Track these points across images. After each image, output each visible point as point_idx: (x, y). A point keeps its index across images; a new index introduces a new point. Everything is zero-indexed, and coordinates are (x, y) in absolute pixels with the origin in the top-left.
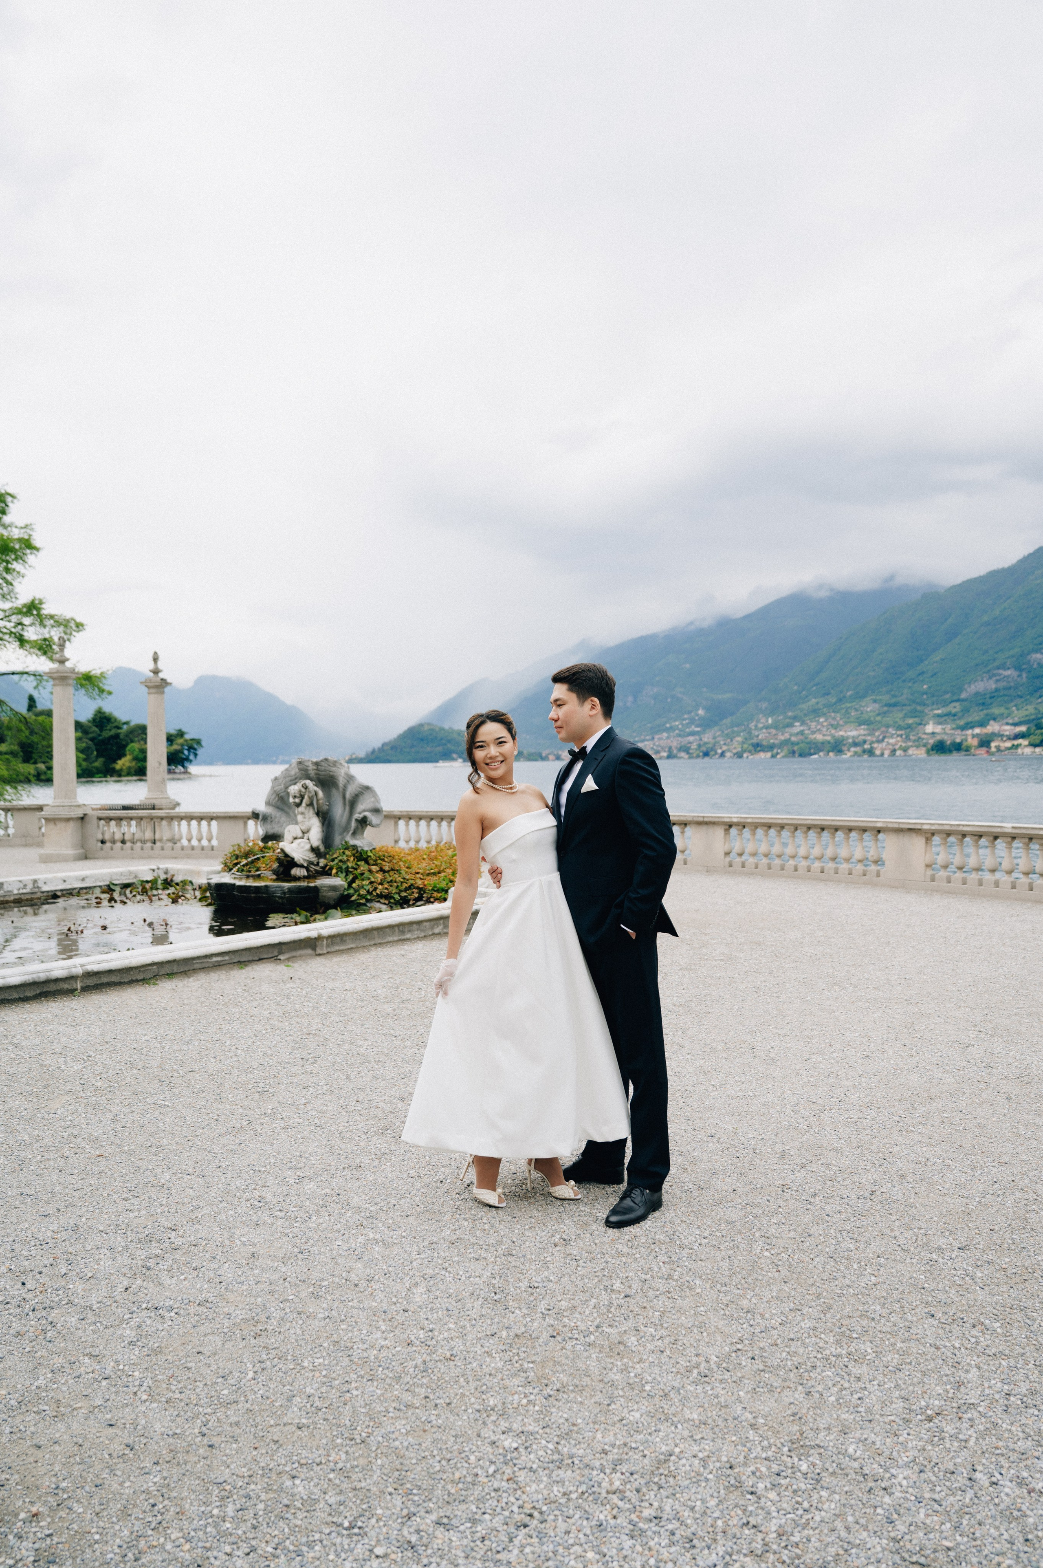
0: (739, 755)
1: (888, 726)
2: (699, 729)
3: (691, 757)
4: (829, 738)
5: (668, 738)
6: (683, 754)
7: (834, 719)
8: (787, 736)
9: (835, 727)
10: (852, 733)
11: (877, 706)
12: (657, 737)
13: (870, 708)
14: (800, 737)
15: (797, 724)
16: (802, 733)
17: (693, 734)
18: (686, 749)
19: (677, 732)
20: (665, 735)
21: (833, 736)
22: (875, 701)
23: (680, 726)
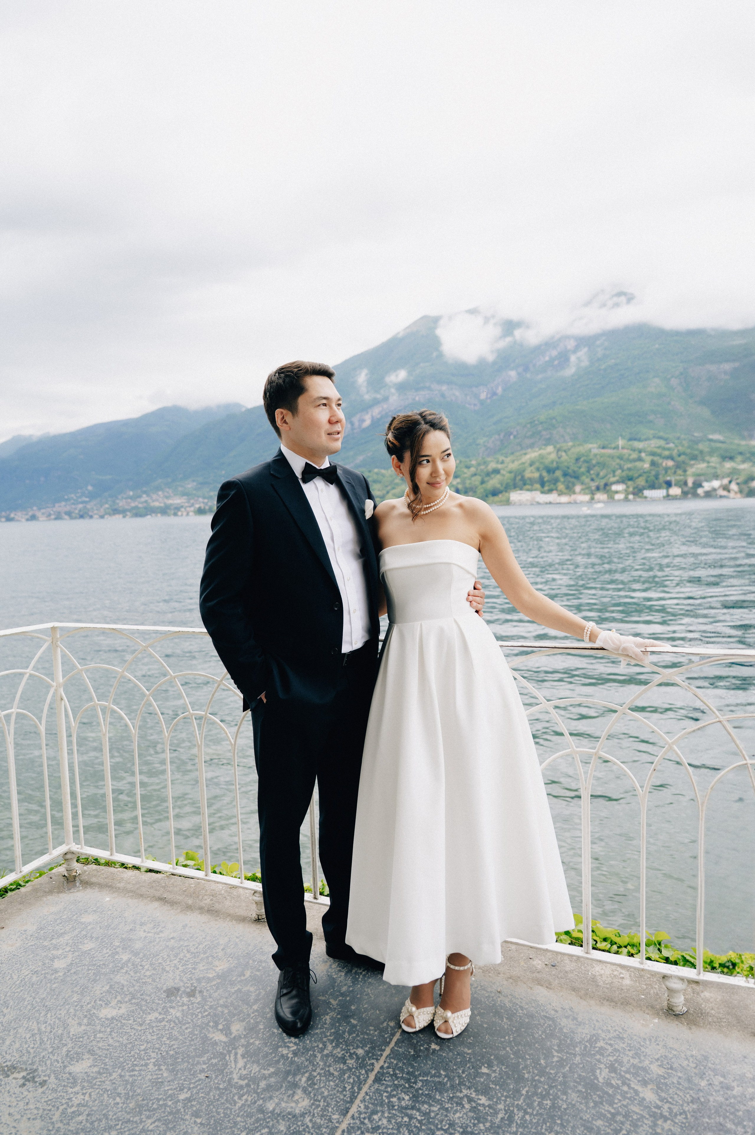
0: (102, 517)
1: (198, 497)
2: (87, 499)
3: (72, 518)
4: (162, 505)
5: (65, 506)
6: (66, 517)
7: (168, 492)
8: (136, 503)
9: (167, 498)
10: (177, 501)
11: (195, 484)
12: (57, 505)
13: (190, 485)
14: (145, 504)
15: (144, 496)
16: (146, 502)
17: (82, 502)
18: (69, 514)
19: (72, 501)
20: (63, 503)
21: (165, 503)
22: (194, 481)
23: (75, 498)
